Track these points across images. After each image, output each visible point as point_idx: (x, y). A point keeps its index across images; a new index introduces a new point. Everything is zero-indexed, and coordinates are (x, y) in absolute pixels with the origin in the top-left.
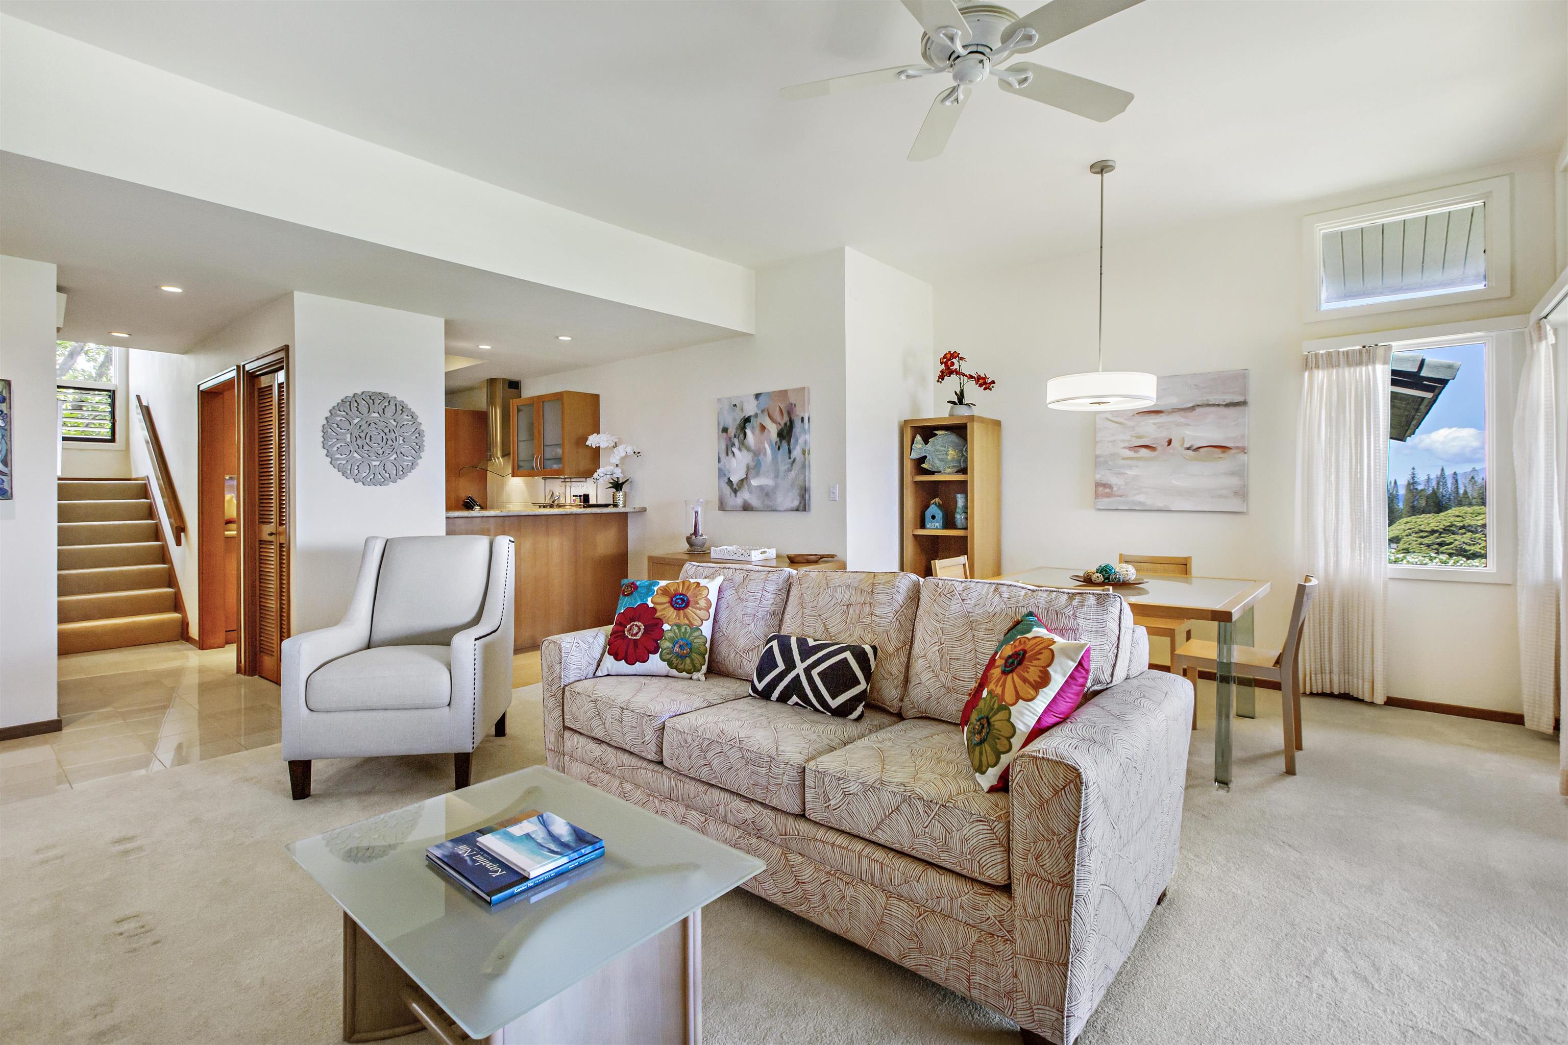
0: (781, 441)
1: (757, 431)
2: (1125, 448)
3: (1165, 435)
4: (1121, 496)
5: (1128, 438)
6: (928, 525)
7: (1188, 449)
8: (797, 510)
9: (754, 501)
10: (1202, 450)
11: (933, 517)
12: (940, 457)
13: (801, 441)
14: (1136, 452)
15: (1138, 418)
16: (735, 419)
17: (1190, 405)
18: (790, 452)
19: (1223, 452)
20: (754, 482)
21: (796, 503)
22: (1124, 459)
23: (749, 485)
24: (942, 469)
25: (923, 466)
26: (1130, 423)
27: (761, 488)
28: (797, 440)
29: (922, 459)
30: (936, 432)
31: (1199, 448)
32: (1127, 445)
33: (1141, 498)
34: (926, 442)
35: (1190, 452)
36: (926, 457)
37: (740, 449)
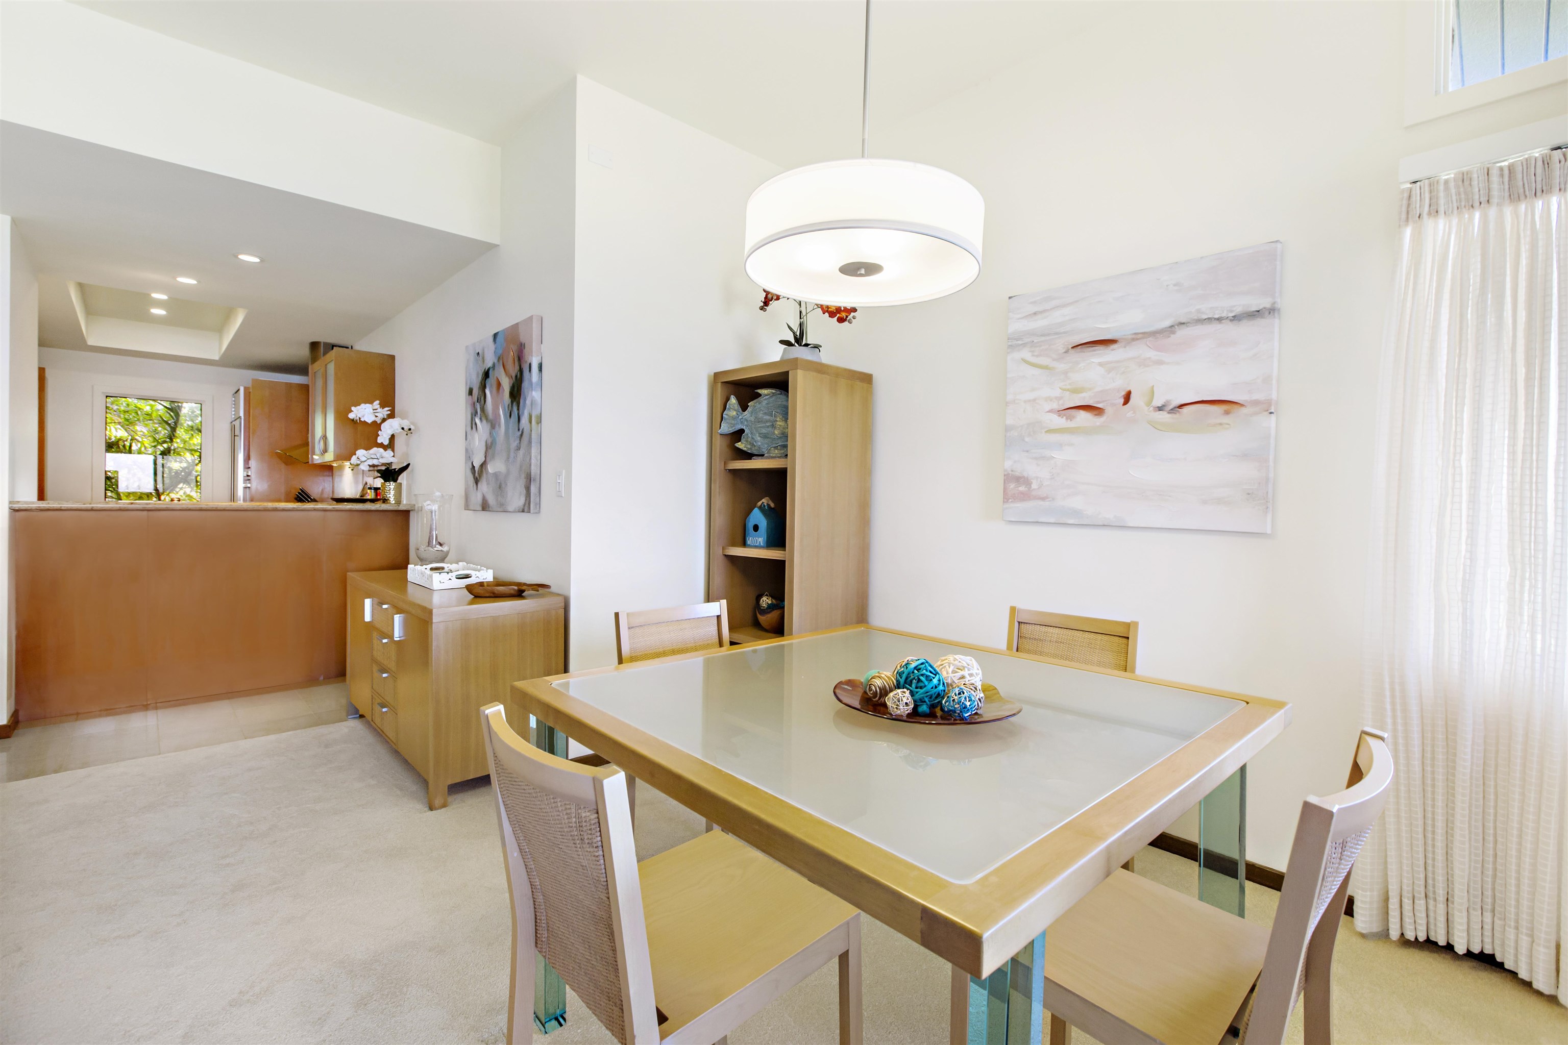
0: (512, 403)
1: (494, 390)
2: (1051, 411)
3: (1120, 384)
4: (1043, 499)
5: (1057, 393)
6: (749, 541)
7: (1160, 409)
9: (490, 496)
10: (1186, 410)
11: (756, 528)
12: (764, 431)
14: (1070, 418)
15: (1076, 356)
16: (475, 374)
17: (1167, 323)
18: (520, 420)
19: (1227, 413)
20: (491, 469)
21: (522, 500)
22: (1050, 431)
24: (765, 451)
25: (739, 445)
26: (1061, 366)
27: (496, 477)
28: (526, 403)
30: (759, 391)
31: (1181, 406)
32: (1055, 406)
33: (1076, 503)
34: (744, 408)
35: (1164, 416)
36: (742, 431)
37: (481, 419)
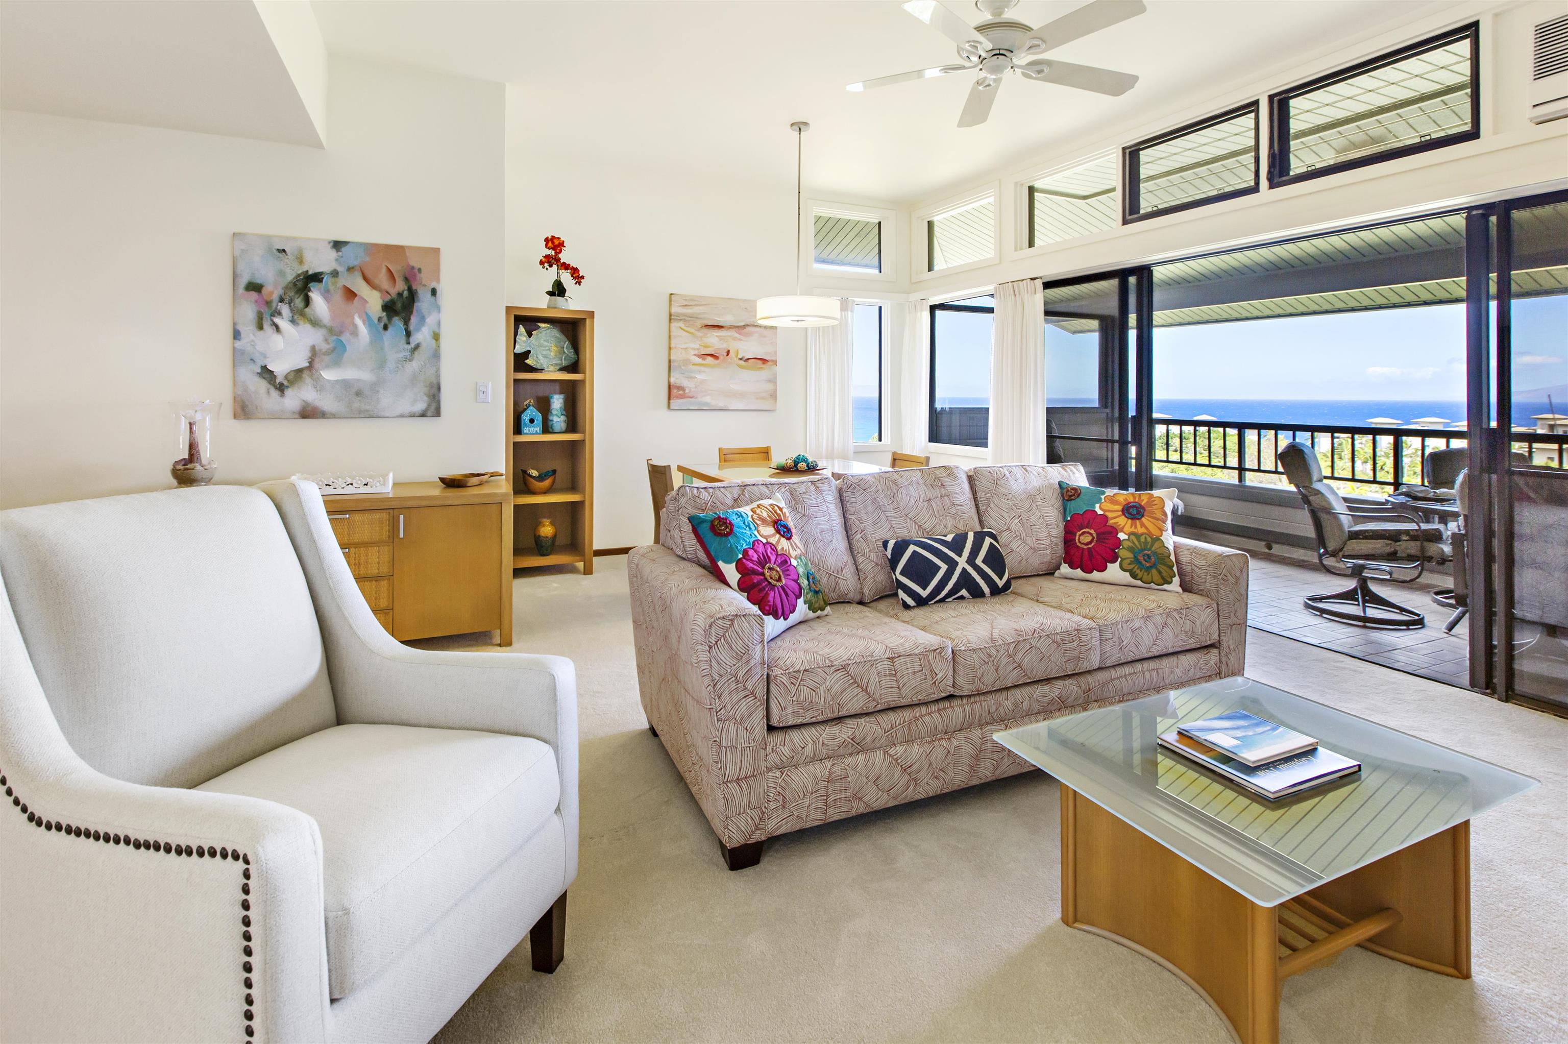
0: (390, 318)
1: (338, 297)
2: (695, 355)
3: (725, 346)
4: (692, 397)
5: (697, 346)
6: (525, 430)
7: (741, 359)
8: (423, 415)
9: (326, 403)
10: (750, 361)
11: (531, 421)
12: (544, 353)
13: (430, 320)
14: (704, 359)
15: (705, 330)
16: (281, 273)
17: (742, 324)
18: (408, 334)
19: (764, 363)
20: (328, 375)
21: (420, 406)
22: (694, 365)
23: (317, 380)
24: (545, 366)
25: (526, 362)
26: (699, 334)
27: (345, 384)
28: (423, 319)
29: (527, 354)
30: (540, 324)
31: (749, 359)
32: (696, 352)
33: (707, 399)
34: (530, 335)
35: (742, 362)
36: (529, 352)
37: (293, 321)
